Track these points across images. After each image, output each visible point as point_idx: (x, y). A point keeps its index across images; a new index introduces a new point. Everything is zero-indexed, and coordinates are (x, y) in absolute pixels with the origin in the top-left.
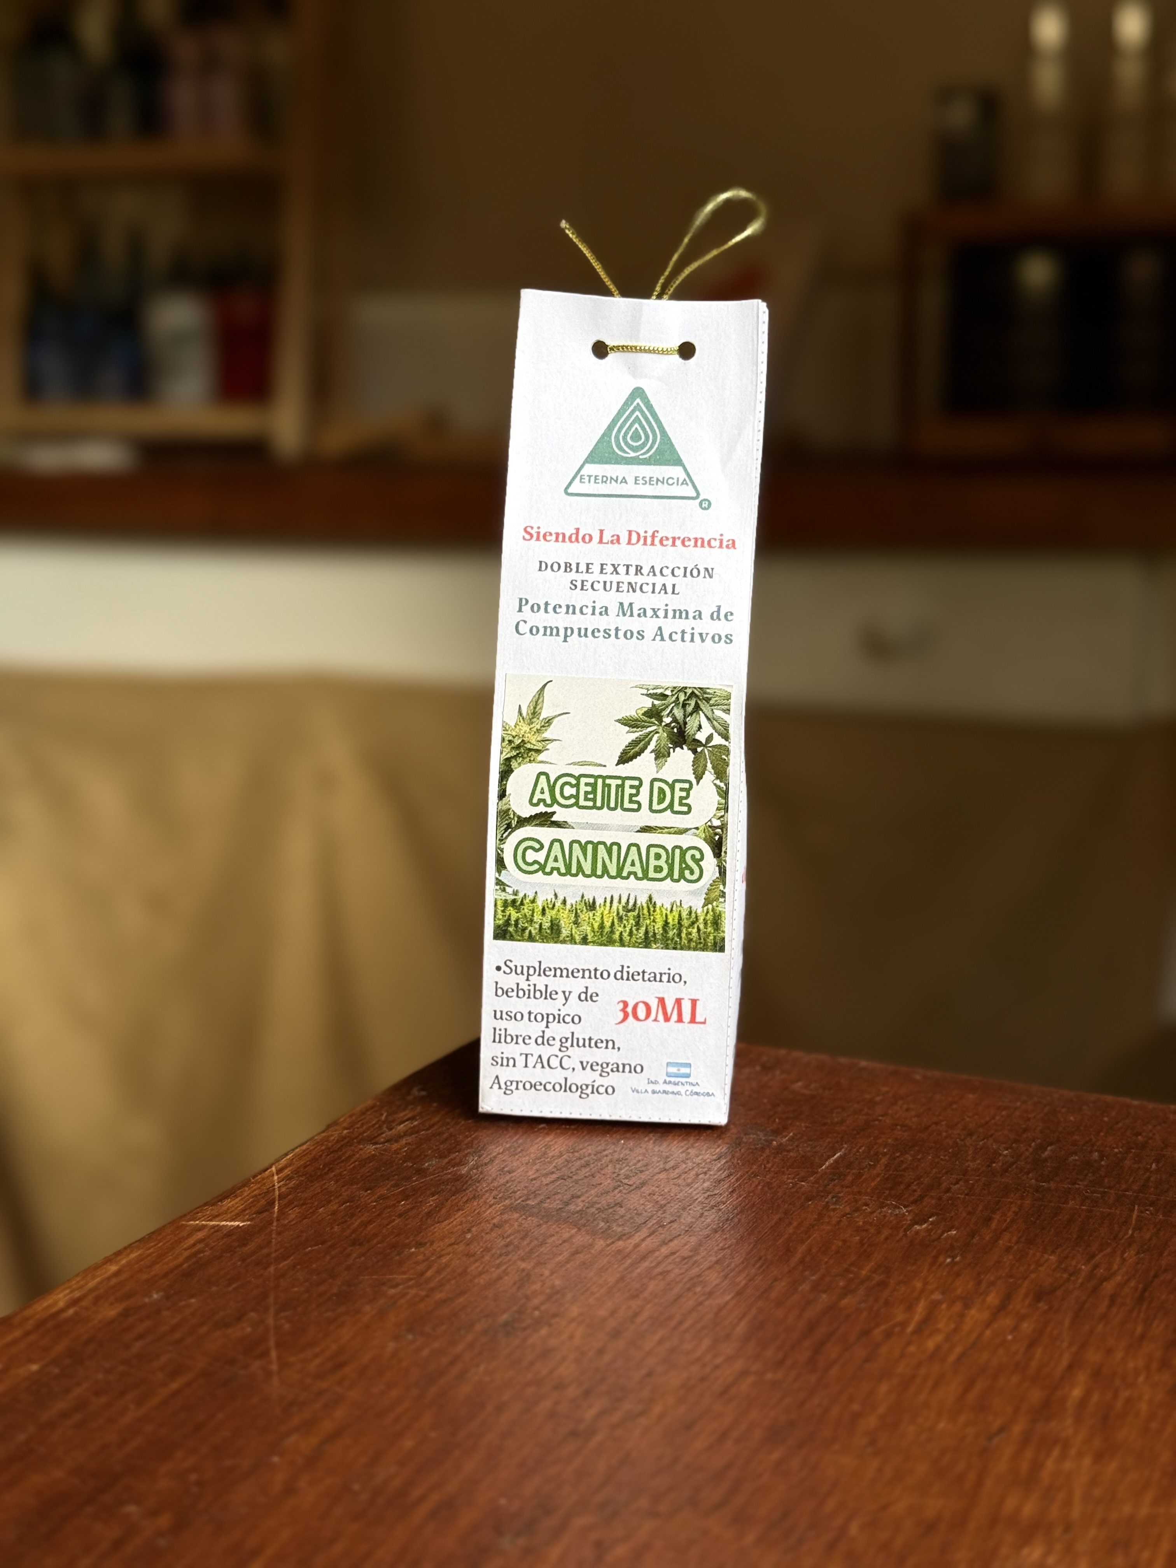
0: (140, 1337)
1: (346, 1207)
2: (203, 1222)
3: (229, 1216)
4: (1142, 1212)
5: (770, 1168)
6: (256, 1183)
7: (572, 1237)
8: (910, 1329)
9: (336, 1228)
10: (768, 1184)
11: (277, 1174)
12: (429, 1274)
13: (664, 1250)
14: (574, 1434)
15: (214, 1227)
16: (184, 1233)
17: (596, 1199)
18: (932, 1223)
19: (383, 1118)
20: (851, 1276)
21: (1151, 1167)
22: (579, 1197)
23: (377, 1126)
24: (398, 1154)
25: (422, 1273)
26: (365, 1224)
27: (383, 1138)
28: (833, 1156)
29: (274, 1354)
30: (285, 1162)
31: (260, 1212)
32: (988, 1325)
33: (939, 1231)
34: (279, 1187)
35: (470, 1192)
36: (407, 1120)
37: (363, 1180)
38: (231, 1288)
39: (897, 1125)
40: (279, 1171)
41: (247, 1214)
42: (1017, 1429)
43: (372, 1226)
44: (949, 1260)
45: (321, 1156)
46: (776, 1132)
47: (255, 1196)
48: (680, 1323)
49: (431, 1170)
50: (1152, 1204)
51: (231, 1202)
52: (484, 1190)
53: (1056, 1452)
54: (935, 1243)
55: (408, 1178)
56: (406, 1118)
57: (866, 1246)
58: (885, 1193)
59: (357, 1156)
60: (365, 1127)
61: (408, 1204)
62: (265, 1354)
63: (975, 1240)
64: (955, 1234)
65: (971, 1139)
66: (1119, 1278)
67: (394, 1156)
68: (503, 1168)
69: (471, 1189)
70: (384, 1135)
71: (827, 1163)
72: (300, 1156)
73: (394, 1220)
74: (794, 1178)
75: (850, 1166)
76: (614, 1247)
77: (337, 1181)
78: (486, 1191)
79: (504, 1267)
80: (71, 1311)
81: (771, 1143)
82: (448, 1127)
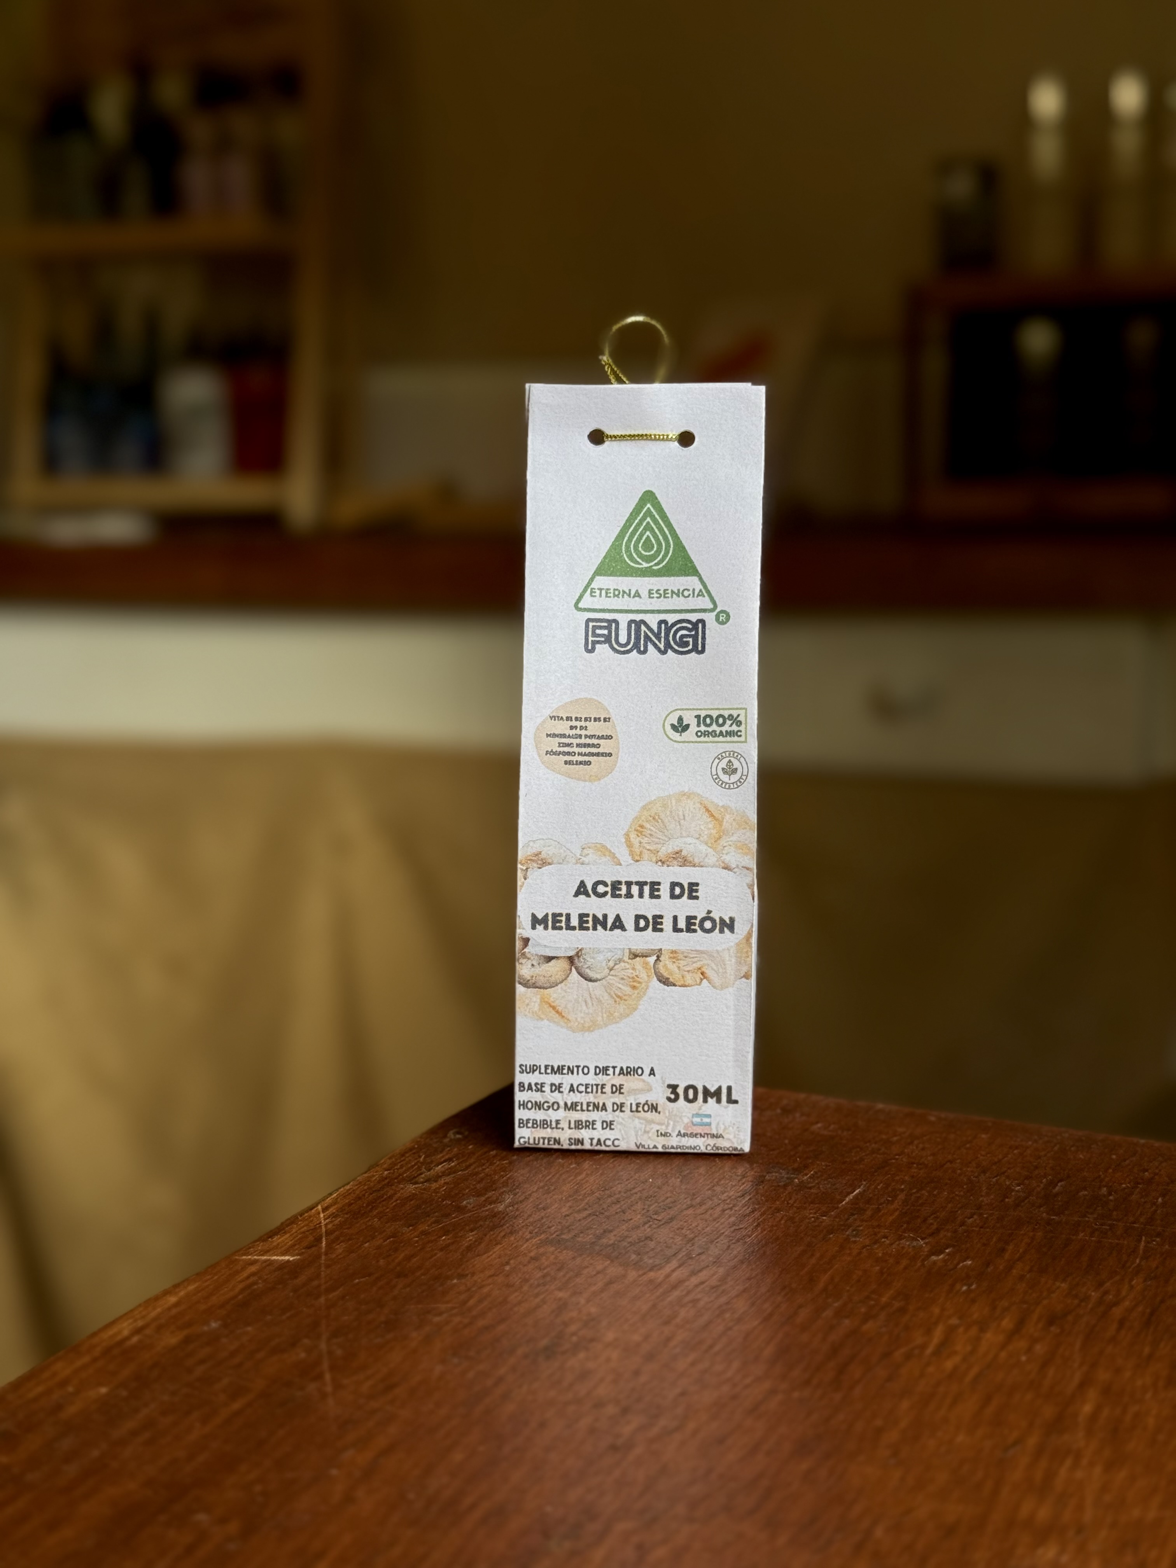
0: (202, 1362)
1: (391, 1242)
2: (255, 1257)
3: (279, 1251)
4: (1148, 1243)
5: (792, 1205)
6: (304, 1220)
7: (605, 1268)
8: (929, 1351)
9: (382, 1262)
10: (791, 1219)
11: (323, 1212)
12: (471, 1302)
13: (694, 1280)
14: (614, 1448)
15: (266, 1261)
16: (238, 1267)
17: (627, 1233)
18: (949, 1254)
19: (421, 1159)
20: (872, 1303)
21: (1157, 1201)
22: (611, 1231)
23: (416, 1166)
24: (438, 1192)
25: (465, 1302)
26: (409, 1258)
27: (423, 1178)
28: (853, 1193)
29: (328, 1377)
30: (330, 1201)
31: (309, 1247)
32: (1003, 1347)
33: (955, 1262)
34: (326, 1225)
35: (508, 1227)
36: (444, 1161)
37: (405, 1217)
38: (284, 1317)
39: (913, 1163)
40: (325, 1210)
41: (296, 1249)
42: (1032, 1441)
43: (415, 1259)
44: (965, 1288)
45: (364, 1195)
46: (798, 1171)
47: (304, 1232)
48: (711, 1347)
49: (469, 1207)
50: (1158, 1235)
51: (280, 1238)
52: (520, 1226)
53: (1069, 1462)
54: (952, 1272)
55: (447, 1215)
56: (443, 1160)
57: (885, 1276)
58: (902, 1226)
59: (399, 1195)
60: (404, 1168)
61: (448, 1239)
62: (320, 1377)
63: (990, 1269)
64: (971, 1264)
65: (984, 1175)
66: (1127, 1303)
67: (433, 1194)
68: (538, 1205)
69: (507, 1225)
70: (423, 1176)
71: (847, 1199)
72: (344, 1196)
73: (436, 1254)
74: (815, 1213)
75: (869, 1201)
76: (645, 1278)
77: (379, 1219)
78: (523, 1227)
79: (542, 1297)
80: (135, 1339)
81: (793, 1181)
82: (484, 1167)
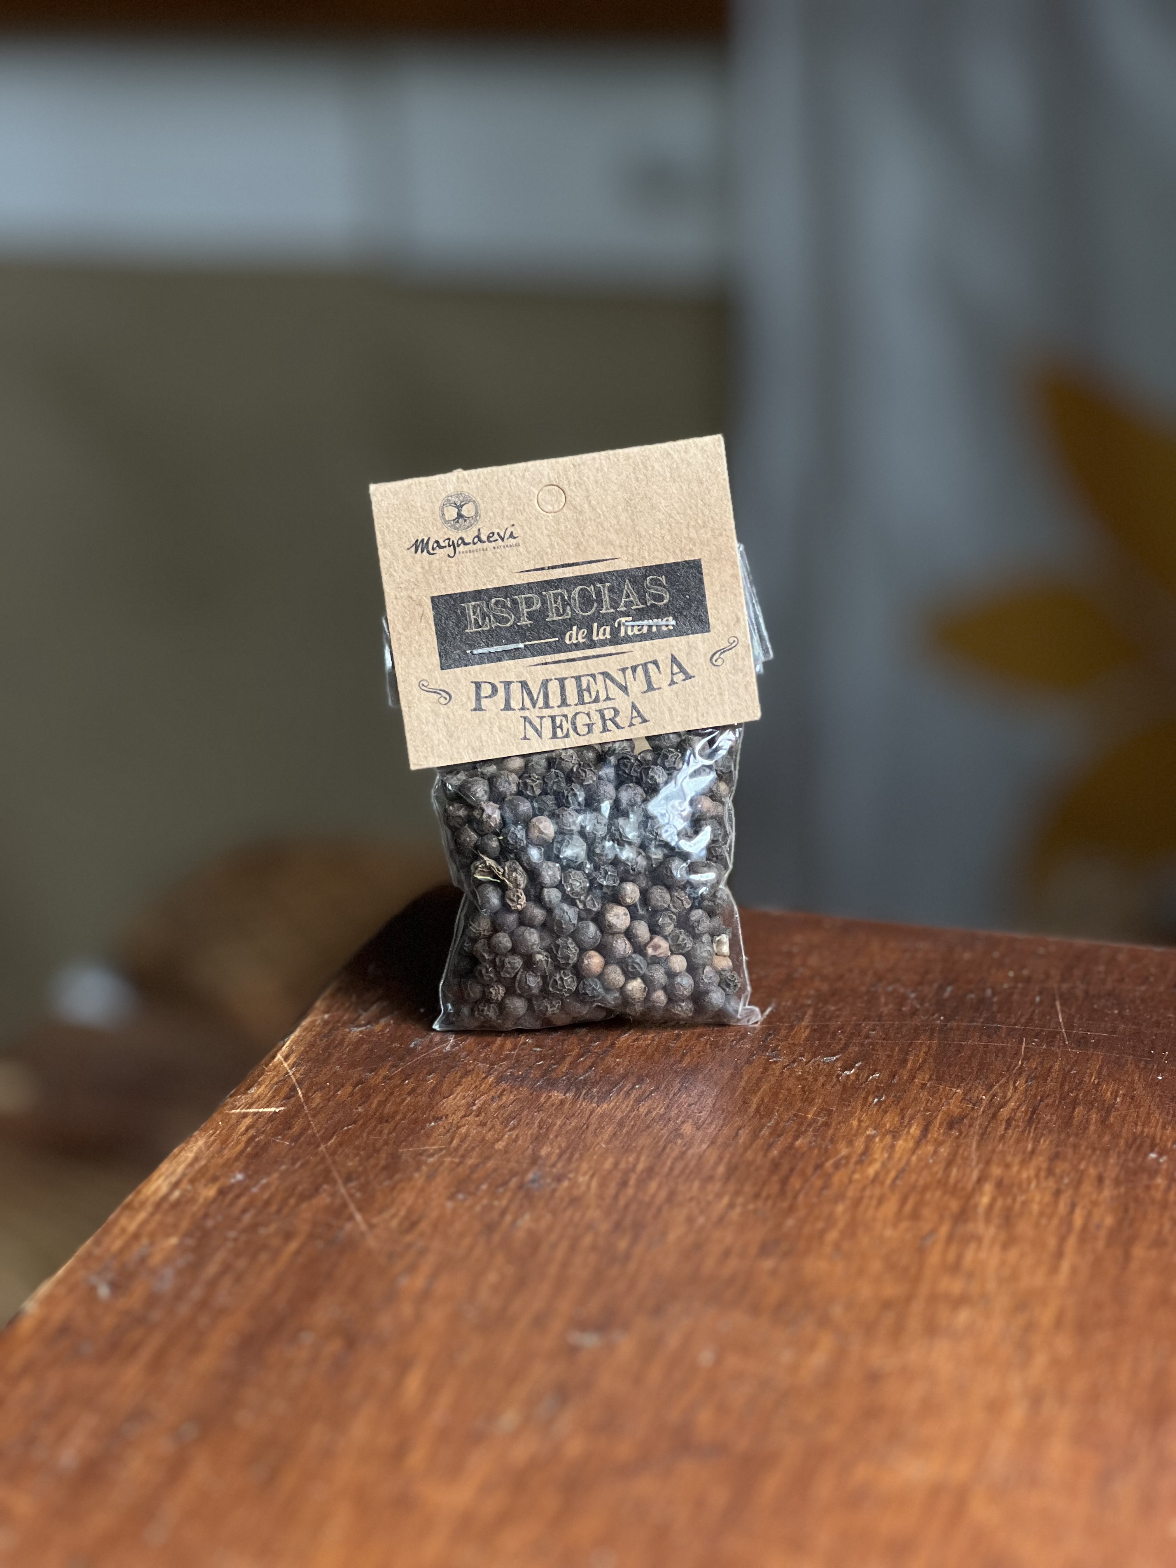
0: (244, 1211)
1: (360, 1089)
2: (244, 1110)
3: (263, 1103)
6: (270, 1070)
8: (854, 1159)
9: (360, 1109)
11: (285, 1061)
12: (455, 1143)
15: (255, 1113)
16: (233, 1121)
18: (858, 1068)
19: (354, 1000)
20: (800, 1120)
21: (1036, 1000)
23: (352, 1008)
24: (383, 1035)
25: (449, 1143)
26: (383, 1103)
27: (363, 1020)
28: (766, 1011)
29: (358, 1217)
30: (287, 1050)
31: (288, 1097)
33: (866, 1075)
34: (293, 1074)
37: (363, 1062)
38: (297, 1166)
39: (816, 976)
40: (285, 1058)
41: (277, 1100)
42: (944, 1230)
43: (389, 1104)
44: (876, 1100)
47: (277, 1083)
50: (1037, 1035)
51: (258, 1090)
52: (472, 1066)
54: (864, 1086)
55: (402, 1058)
57: (807, 1093)
58: (815, 1043)
59: (348, 1039)
60: (341, 1010)
61: (412, 1083)
62: (351, 1218)
63: (895, 1080)
64: (879, 1076)
65: (881, 984)
66: (1012, 1104)
67: (380, 1037)
70: (363, 1017)
72: (298, 1043)
73: (406, 1098)
77: (341, 1066)
